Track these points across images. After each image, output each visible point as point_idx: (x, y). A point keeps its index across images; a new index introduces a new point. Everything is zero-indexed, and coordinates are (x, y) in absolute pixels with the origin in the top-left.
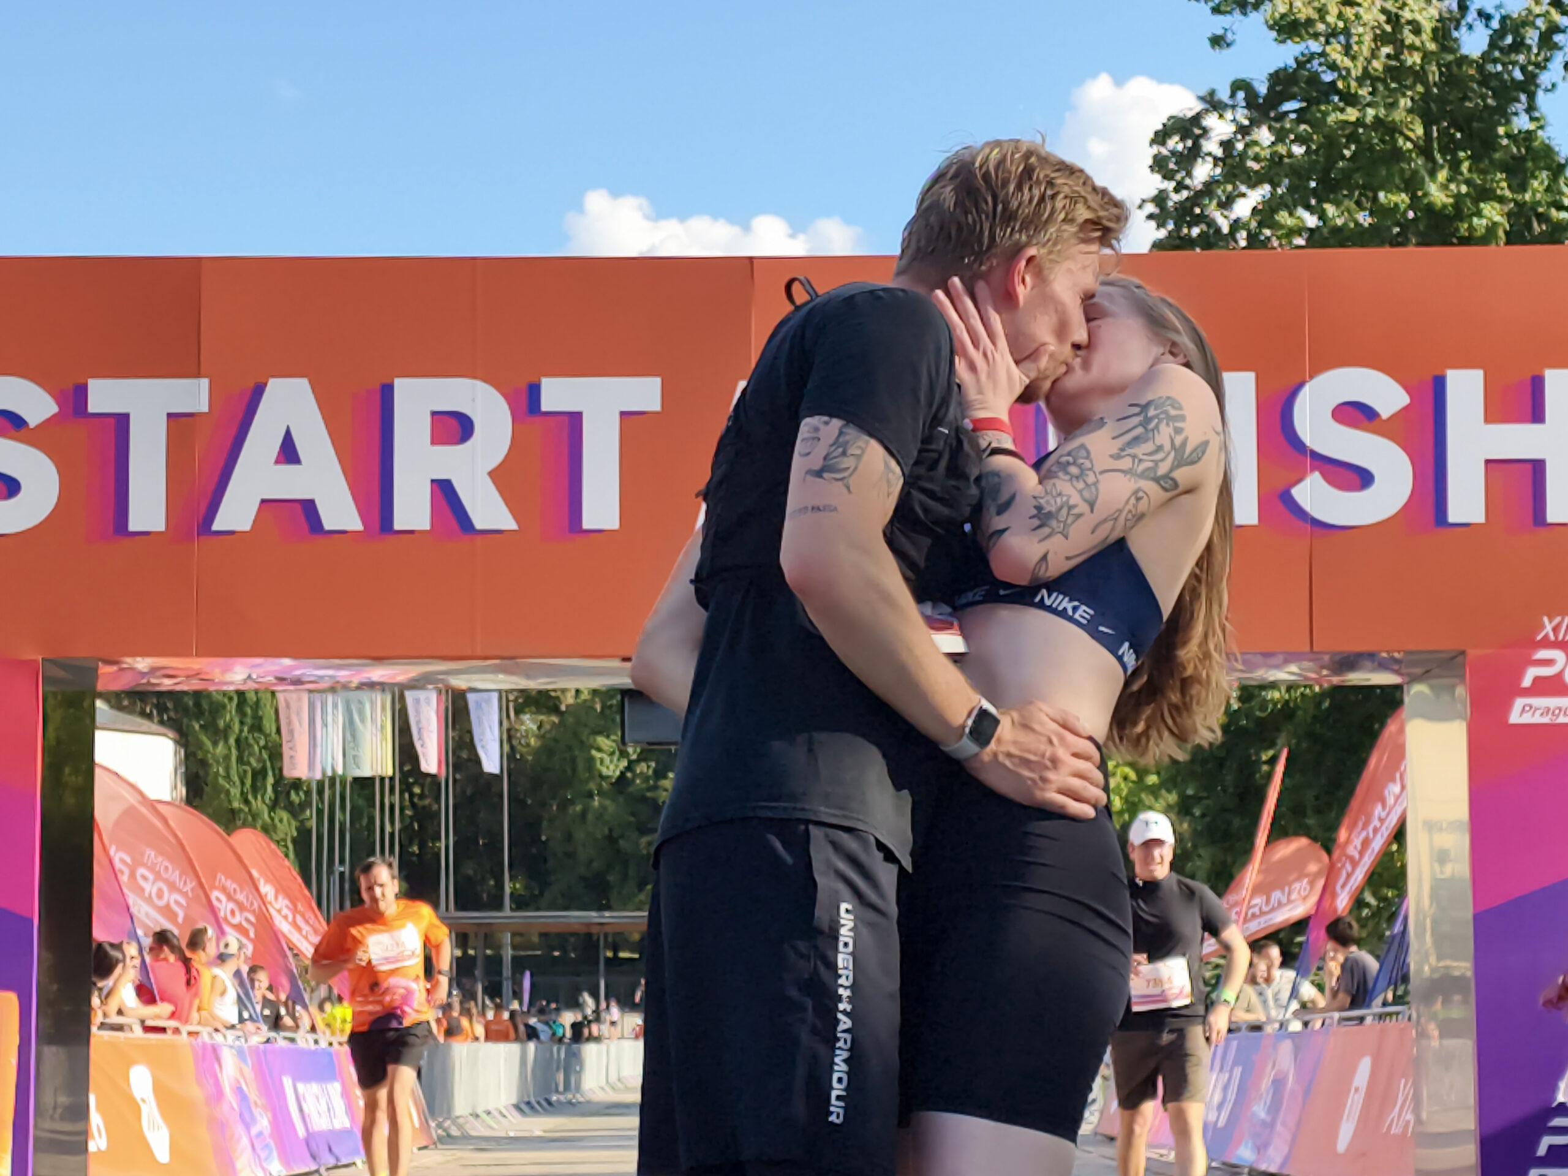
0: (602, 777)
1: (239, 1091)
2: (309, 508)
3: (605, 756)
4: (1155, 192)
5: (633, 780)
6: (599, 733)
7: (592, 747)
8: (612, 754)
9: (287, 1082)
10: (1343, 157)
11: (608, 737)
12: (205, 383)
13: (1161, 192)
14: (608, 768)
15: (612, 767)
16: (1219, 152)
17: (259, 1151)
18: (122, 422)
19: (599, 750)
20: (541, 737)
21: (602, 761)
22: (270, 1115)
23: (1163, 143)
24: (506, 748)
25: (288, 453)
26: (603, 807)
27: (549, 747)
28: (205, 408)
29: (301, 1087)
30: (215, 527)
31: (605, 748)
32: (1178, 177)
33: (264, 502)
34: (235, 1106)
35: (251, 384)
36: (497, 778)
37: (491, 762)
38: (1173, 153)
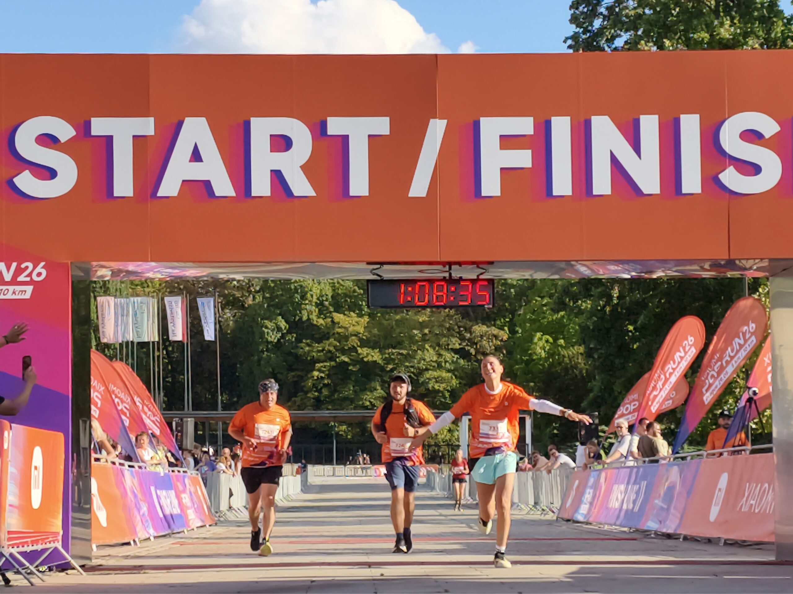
0: (268, 342)
1: (133, 492)
2: (207, 184)
3: (270, 331)
4: (572, 33)
5: (285, 343)
6: (266, 319)
7: (262, 326)
8: (273, 330)
9: (152, 488)
10: (672, 15)
11: (271, 322)
12: (152, 120)
13: (576, 33)
14: (271, 337)
15: (273, 337)
16: (605, 13)
17: (144, 523)
18: (109, 139)
19: (267, 327)
20: (236, 322)
21: (268, 333)
22: (147, 505)
23: (577, 9)
24: (218, 326)
25: (196, 156)
26: (269, 357)
27: (240, 327)
28: (152, 133)
29: (158, 491)
30: (159, 194)
31: (270, 327)
32: (585, 26)
33: (184, 181)
34: (133, 499)
35: (175, 121)
36: (214, 342)
37: (209, 334)
38: (582, 13)
